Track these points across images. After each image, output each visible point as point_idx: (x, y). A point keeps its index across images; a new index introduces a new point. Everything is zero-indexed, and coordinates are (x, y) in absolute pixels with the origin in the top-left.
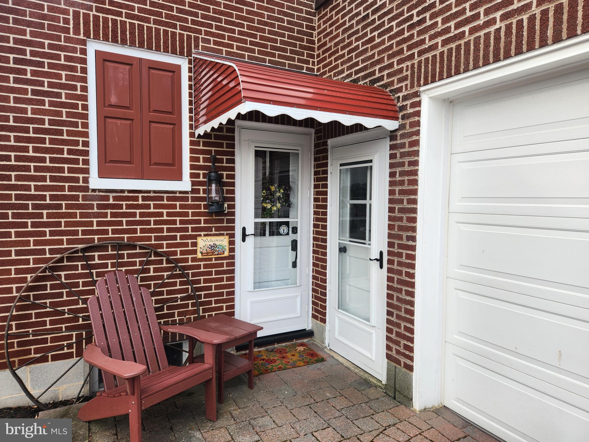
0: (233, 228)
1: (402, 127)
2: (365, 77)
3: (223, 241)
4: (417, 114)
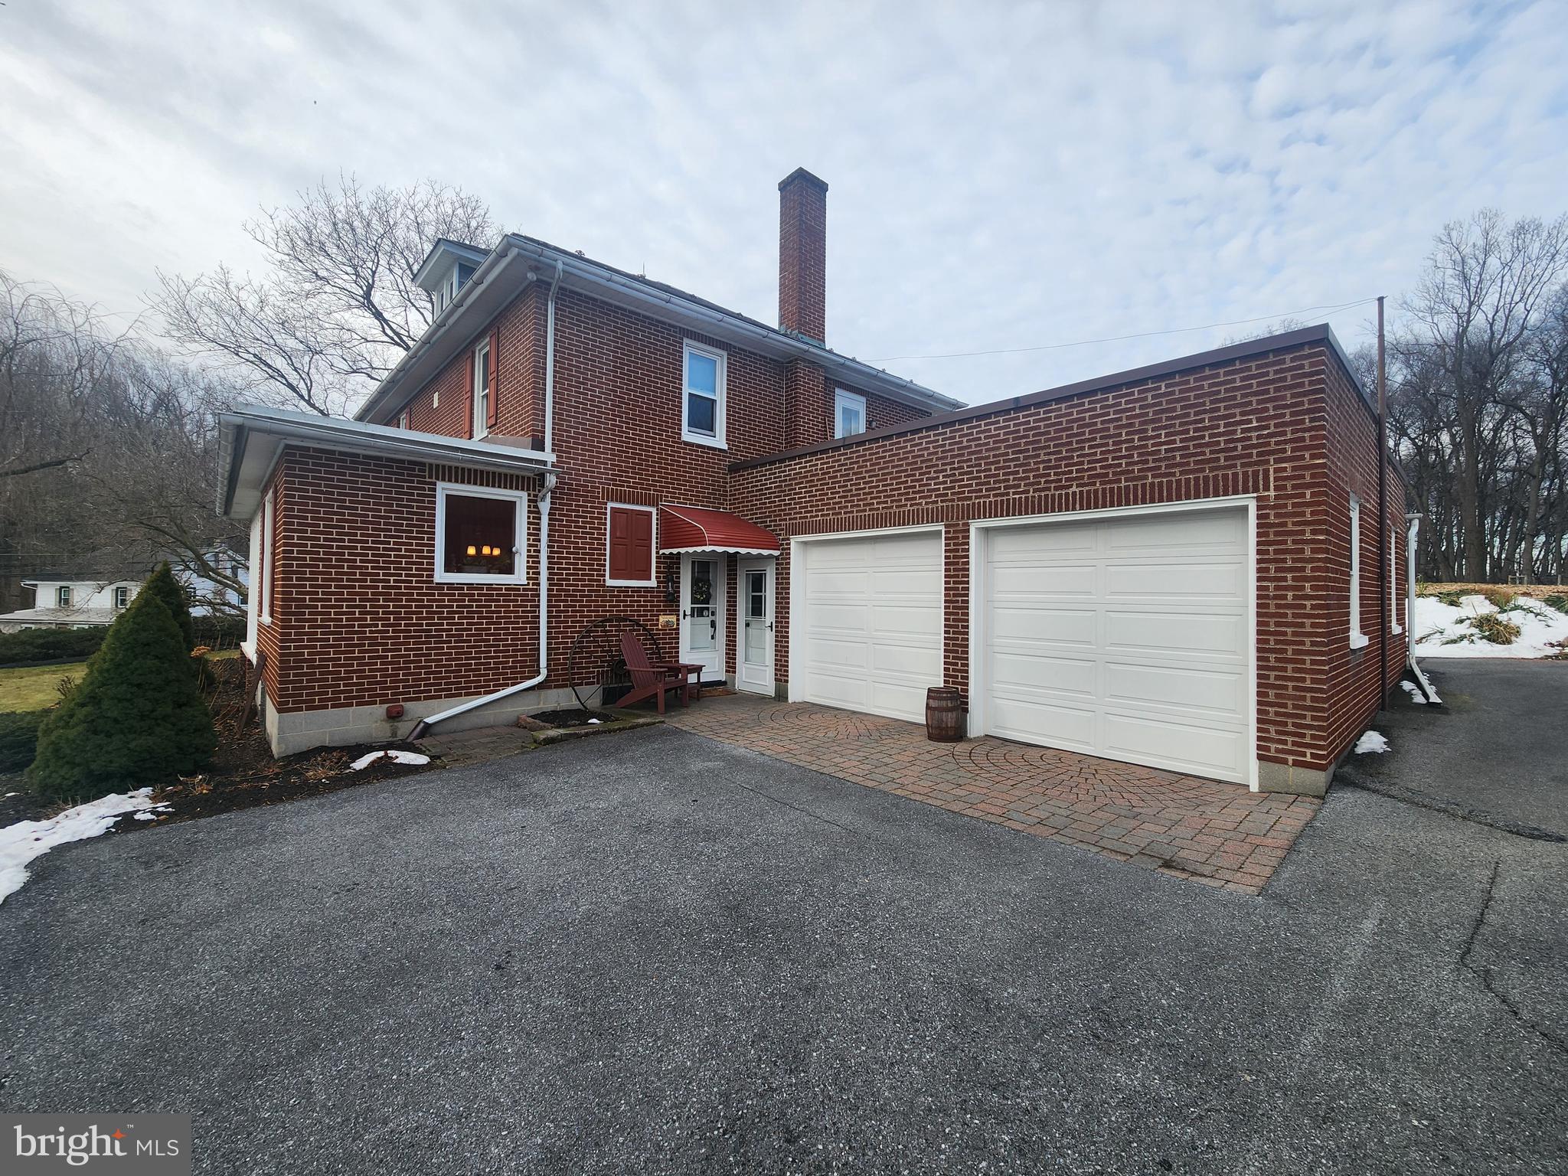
0: (679, 611)
1: (782, 554)
2: (761, 522)
3: (673, 619)
4: (789, 549)
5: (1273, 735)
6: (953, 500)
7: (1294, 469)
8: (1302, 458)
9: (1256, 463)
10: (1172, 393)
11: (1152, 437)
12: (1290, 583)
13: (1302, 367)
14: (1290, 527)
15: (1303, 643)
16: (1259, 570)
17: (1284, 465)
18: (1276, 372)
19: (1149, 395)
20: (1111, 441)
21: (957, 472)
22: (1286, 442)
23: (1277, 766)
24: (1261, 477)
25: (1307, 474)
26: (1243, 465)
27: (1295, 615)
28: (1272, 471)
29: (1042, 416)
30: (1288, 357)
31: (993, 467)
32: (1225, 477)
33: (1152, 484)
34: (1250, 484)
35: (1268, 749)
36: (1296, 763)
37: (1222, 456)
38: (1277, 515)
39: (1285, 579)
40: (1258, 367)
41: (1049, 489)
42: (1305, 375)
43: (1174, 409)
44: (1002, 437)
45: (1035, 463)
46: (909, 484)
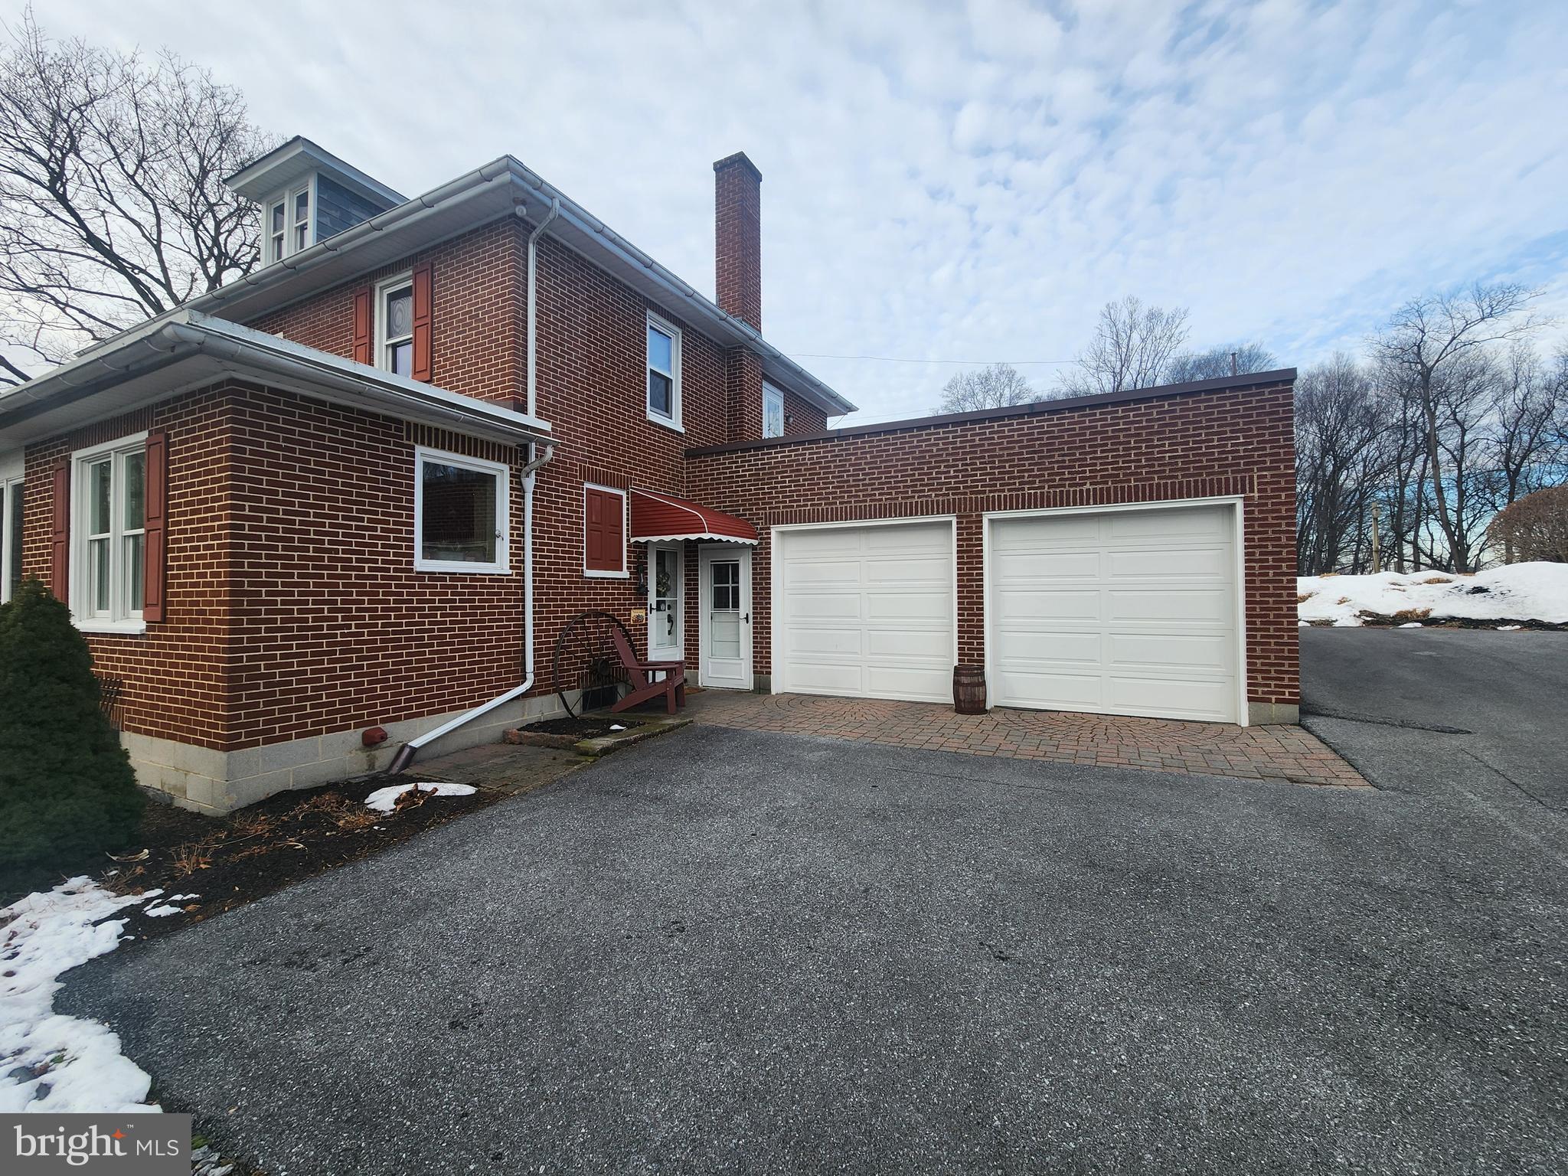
0: (647, 604)
1: (760, 543)
2: (732, 511)
3: (642, 613)
4: (770, 538)
5: (1260, 681)
6: (966, 493)
7: (1272, 476)
8: (1278, 468)
9: (1244, 471)
10: (1174, 411)
11: (1157, 446)
12: (1271, 563)
13: (1277, 399)
14: (1270, 521)
15: (1281, 609)
16: (1246, 554)
17: (1265, 473)
18: (1258, 401)
19: (1155, 411)
20: (1121, 448)
21: (969, 468)
22: (1265, 455)
23: (1262, 705)
24: (1247, 482)
25: (1282, 481)
26: (1233, 472)
27: (1275, 588)
28: (1255, 477)
29: (1055, 422)
30: (1267, 390)
31: (1007, 465)
32: (1219, 481)
33: (1158, 485)
34: (1239, 487)
35: (1256, 692)
36: (1278, 701)
37: (1216, 464)
38: (1260, 512)
39: (1267, 561)
40: (1244, 396)
41: (1064, 486)
42: (1279, 405)
43: (1176, 424)
44: (1016, 438)
45: (1049, 463)
46: (917, 477)
